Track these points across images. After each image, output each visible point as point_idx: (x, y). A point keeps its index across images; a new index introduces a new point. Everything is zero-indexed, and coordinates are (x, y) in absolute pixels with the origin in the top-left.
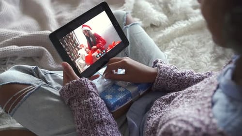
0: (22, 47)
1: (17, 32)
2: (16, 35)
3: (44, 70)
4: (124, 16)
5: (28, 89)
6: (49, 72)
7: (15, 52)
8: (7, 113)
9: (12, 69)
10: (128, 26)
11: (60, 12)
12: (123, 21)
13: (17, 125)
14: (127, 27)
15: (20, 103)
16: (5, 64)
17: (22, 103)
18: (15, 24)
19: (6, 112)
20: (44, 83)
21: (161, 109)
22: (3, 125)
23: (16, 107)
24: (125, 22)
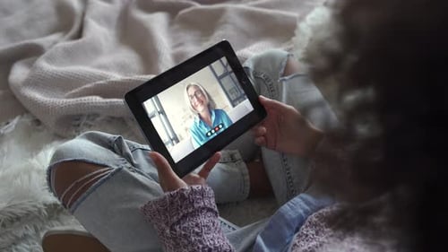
0: (108, 100)
1: (104, 72)
2: (101, 78)
3: (133, 143)
4: (283, 59)
5: (101, 173)
6: (141, 146)
7: (96, 106)
8: (65, 207)
9: (82, 137)
10: (286, 78)
11: (181, 44)
12: (280, 69)
13: (80, 228)
14: (284, 80)
15: (85, 194)
16: (79, 125)
17: (89, 194)
18: (104, 60)
19: (64, 204)
20: (129, 165)
21: (317, 233)
22: (63, 225)
23: (78, 200)
24: (282, 71)
